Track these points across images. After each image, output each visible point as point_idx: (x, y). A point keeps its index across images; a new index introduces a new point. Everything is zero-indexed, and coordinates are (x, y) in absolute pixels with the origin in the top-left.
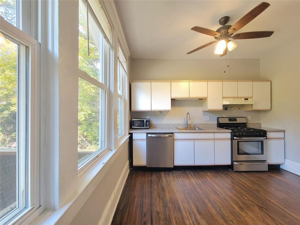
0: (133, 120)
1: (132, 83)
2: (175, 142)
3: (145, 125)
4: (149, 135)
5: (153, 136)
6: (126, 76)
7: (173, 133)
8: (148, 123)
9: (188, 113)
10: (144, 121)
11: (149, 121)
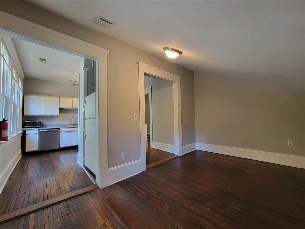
0: (25, 121)
1: (25, 96)
2: (61, 134)
3: (37, 125)
4: (40, 130)
5: (44, 130)
6: (21, 92)
7: (60, 128)
8: (40, 124)
9: (72, 117)
10: (36, 122)
11: (41, 122)
